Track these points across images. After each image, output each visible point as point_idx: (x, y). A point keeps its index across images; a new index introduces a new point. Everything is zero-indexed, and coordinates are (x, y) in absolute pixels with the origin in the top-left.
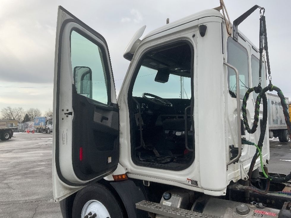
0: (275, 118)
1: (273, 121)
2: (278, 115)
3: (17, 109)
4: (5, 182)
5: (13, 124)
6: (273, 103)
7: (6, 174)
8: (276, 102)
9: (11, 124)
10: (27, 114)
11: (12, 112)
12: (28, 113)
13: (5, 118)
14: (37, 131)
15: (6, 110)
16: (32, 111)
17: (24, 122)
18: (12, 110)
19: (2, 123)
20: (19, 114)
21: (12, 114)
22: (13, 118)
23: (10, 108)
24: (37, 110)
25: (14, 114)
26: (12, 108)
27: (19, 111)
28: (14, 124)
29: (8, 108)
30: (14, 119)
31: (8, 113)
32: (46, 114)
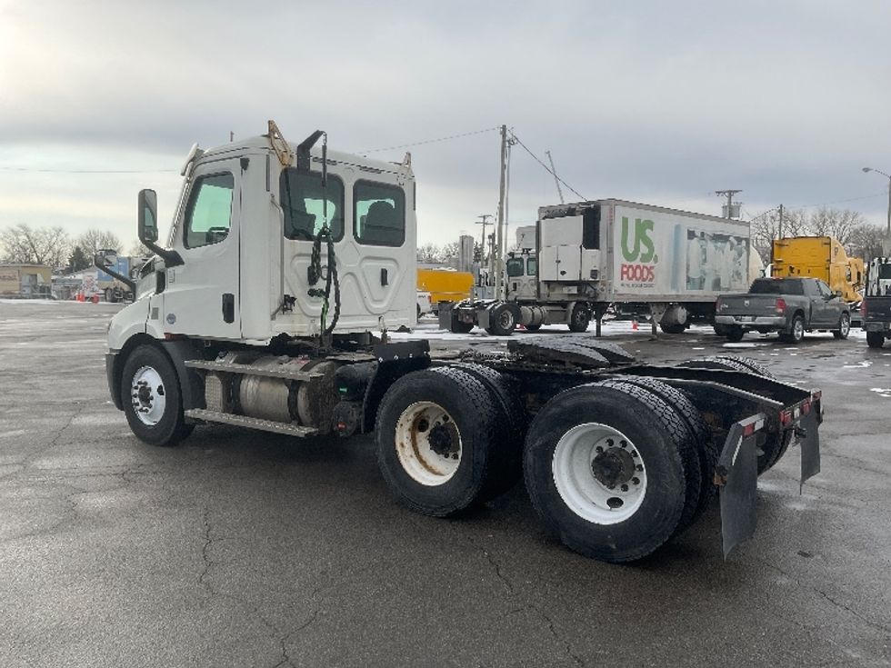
0: (695, 274)
1: (688, 282)
2: (707, 267)
3: (47, 231)
4: (26, 382)
5: (36, 275)
6: (691, 235)
7: (26, 373)
8: (703, 234)
9: (32, 275)
10: (78, 249)
11: (33, 241)
12: (80, 246)
13: (13, 257)
14: (106, 298)
15: (16, 234)
16: (92, 238)
17: (69, 271)
18: (32, 234)
19: (7, 273)
20: (56, 247)
21: (33, 247)
22: (37, 257)
23: (26, 231)
24: (109, 234)
25: (41, 248)
26: (34, 227)
27: (52, 237)
28: (39, 275)
29: (21, 226)
30: (40, 262)
31: (20, 242)
32: (135, 249)
